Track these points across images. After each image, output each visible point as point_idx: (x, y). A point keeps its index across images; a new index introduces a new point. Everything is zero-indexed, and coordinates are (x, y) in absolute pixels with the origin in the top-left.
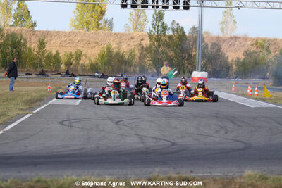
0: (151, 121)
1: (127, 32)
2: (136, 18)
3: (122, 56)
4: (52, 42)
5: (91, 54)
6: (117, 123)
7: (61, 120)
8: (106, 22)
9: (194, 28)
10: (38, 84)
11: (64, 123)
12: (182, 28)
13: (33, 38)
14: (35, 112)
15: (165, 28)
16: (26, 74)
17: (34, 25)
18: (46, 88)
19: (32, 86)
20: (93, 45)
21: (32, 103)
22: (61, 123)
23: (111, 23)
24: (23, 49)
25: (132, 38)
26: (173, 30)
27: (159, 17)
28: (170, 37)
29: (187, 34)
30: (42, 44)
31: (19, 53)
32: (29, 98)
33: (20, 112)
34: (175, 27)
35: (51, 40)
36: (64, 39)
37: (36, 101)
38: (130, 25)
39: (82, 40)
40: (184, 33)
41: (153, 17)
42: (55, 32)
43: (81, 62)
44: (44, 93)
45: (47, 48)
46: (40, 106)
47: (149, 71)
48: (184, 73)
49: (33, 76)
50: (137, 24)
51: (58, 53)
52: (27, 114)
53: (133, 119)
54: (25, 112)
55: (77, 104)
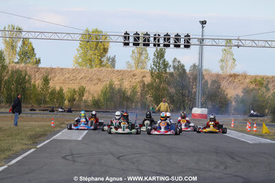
0: (153, 156)
1: (129, 70)
2: (137, 55)
3: (124, 93)
4: (56, 79)
5: (94, 90)
6: (118, 158)
7: (64, 155)
8: (108, 60)
9: (194, 65)
11: (67, 157)
12: (183, 66)
13: (37, 75)
14: (38, 146)
15: (166, 65)
16: (31, 110)
17: (38, 62)
18: (49, 123)
19: (36, 121)
20: (96, 81)
21: (36, 138)
22: (64, 158)
23: (113, 60)
24: (27, 85)
25: (134, 75)
26: (174, 67)
27: (160, 55)
28: (171, 74)
29: (187, 71)
30: (46, 81)
31: (24, 89)
32: (33, 133)
33: (24, 147)
34: (176, 64)
35: (55, 77)
36: (67, 75)
37: (40, 136)
38: (132, 62)
39: (85, 77)
40: (184, 70)
41: (155, 55)
42: (58, 69)
43: (83, 98)
44: (47, 128)
45: (51, 84)
46: (44, 141)
48: (185, 109)
49: (37, 112)
50: (139, 62)
51: (61, 90)
52: (31, 149)
53: (134, 154)
54: (29, 147)
55: (80, 139)
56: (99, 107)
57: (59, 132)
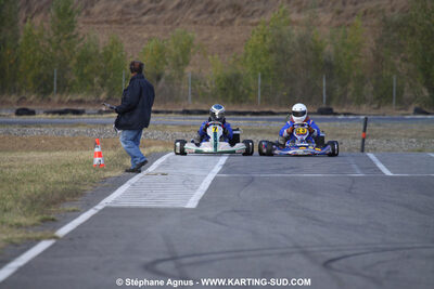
3: (317, 51)
4: (96, 8)
6: (327, 265)
7: (148, 259)
10: (59, 145)
14: (63, 231)
16: (18, 113)
18: (86, 155)
21: (50, 205)
22: (150, 267)
30: (65, 16)
32: (39, 187)
33: (16, 235)
43: (188, 70)
44: (82, 172)
45: (82, 27)
46: (76, 213)
47: (407, 94)
49: (40, 117)
51: (116, 44)
52: (38, 240)
53: (376, 251)
54: (31, 234)
55: (192, 203)
56: (239, 98)
57: (118, 182)
